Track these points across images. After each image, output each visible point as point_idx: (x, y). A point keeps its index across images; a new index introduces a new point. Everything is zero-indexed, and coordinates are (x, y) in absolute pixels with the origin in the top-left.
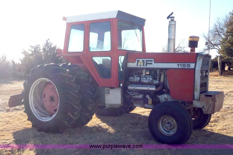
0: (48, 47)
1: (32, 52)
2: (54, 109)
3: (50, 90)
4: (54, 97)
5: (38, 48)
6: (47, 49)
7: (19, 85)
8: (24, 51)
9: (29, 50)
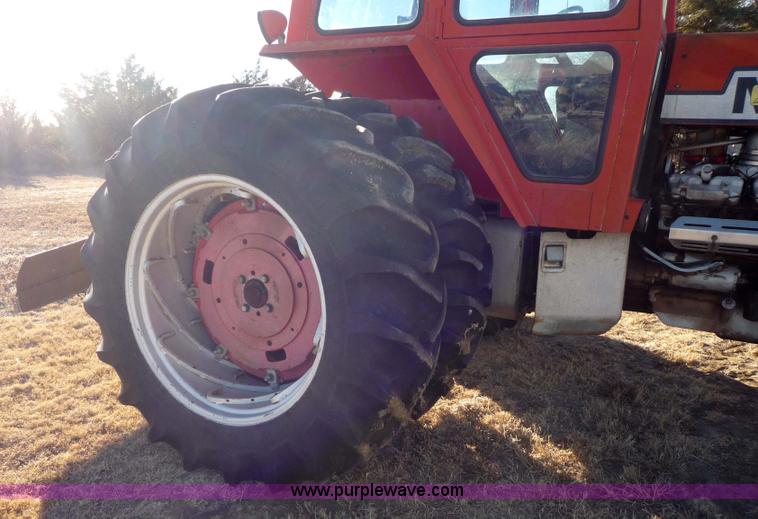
0: (132, 80)
1: (88, 92)
2: (269, 348)
3: (245, 242)
4: (268, 286)
5: (105, 83)
6: (128, 85)
7: (59, 189)
8: (65, 89)
9: (80, 87)
